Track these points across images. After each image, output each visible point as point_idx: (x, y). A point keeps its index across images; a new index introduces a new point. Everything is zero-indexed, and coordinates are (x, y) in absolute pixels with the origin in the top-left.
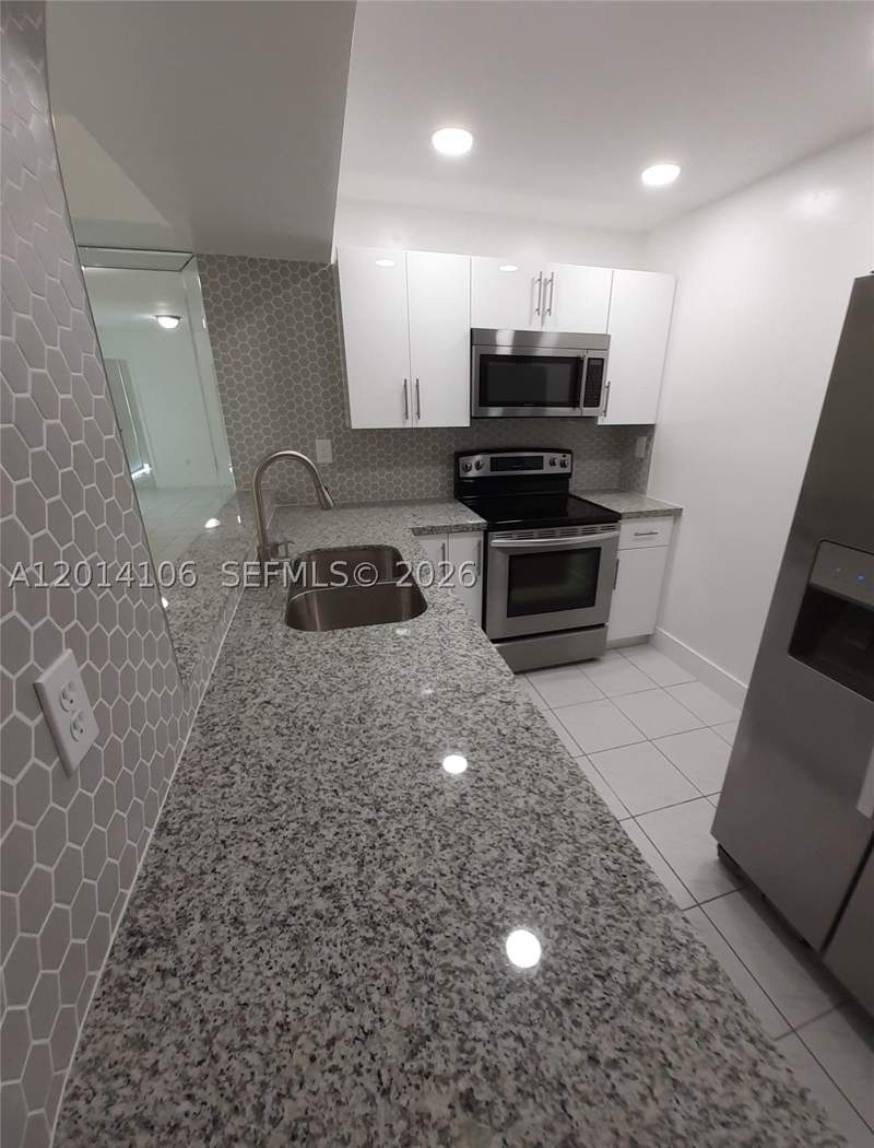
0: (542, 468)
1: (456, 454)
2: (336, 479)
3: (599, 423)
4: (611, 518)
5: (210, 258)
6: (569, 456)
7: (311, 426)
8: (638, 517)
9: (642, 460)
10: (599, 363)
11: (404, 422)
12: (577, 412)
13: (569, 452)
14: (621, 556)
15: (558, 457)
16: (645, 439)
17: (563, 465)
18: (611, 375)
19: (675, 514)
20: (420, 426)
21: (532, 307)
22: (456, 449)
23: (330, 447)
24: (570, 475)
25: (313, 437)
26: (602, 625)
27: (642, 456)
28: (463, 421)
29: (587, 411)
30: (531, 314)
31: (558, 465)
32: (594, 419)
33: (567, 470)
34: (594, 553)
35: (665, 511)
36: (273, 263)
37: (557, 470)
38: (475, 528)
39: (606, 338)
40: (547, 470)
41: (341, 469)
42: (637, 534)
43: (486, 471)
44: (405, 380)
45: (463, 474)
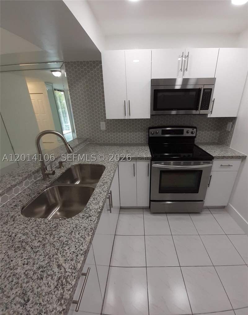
0: (183, 134)
1: (149, 128)
2: (107, 135)
3: (209, 116)
4: (209, 158)
5: (68, 63)
6: (195, 130)
7: (99, 118)
8: (223, 158)
9: (229, 132)
10: (209, 90)
11: (125, 117)
12: (198, 112)
13: (195, 128)
14: (213, 174)
15: (190, 130)
16: (232, 123)
17: (192, 133)
18: (215, 95)
19: (243, 158)
20: (130, 118)
21: (179, 69)
22: (149, 126)
23: (105, 124)
24: (195, 137)
25: (100, 121)
26: (202, 201)
27: (230, 131)
28: (148, 116)
29: (203, 112)
30: (178, 72)
31: (190, 133)
32: (206, 115)
33: (194, 135)
34: (199, 173)
35: (238, 157)
36: (88, 62)
37: (190, 135)
39: (214, 80)
40: (185, 134)
41: (109, 132)
42: (221, 165)
43: (160, 135)
44: (125, 101)
45: (151, 135)
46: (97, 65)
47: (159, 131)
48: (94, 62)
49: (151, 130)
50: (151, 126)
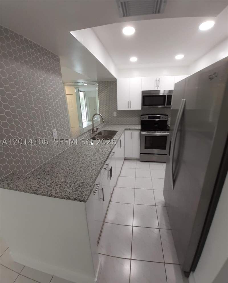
2: (117, 119)
5: (100, 82)
7: (113, 109)
10: (171, 96)
11: (128, 109)
13: (167, 115)
15: (165, 116)
20: (131, 110)
23: (116, 113)
24: (167, 120)
25: (113, 111)
28: (140, 109)
29: (168, 106)
30: (155, 87)
32: (170, 108)
36: (109, 82)
37: (164, 119)
38: (138, 130)
40: (161, 119)
41: (118, 117)
43: (147, 119)
44: (128, 101)
45: (142, 119)
46: (114, 83)
47: (147, 116)
48: (113, 81)
49: (142, 116)
50: (143, 114)
